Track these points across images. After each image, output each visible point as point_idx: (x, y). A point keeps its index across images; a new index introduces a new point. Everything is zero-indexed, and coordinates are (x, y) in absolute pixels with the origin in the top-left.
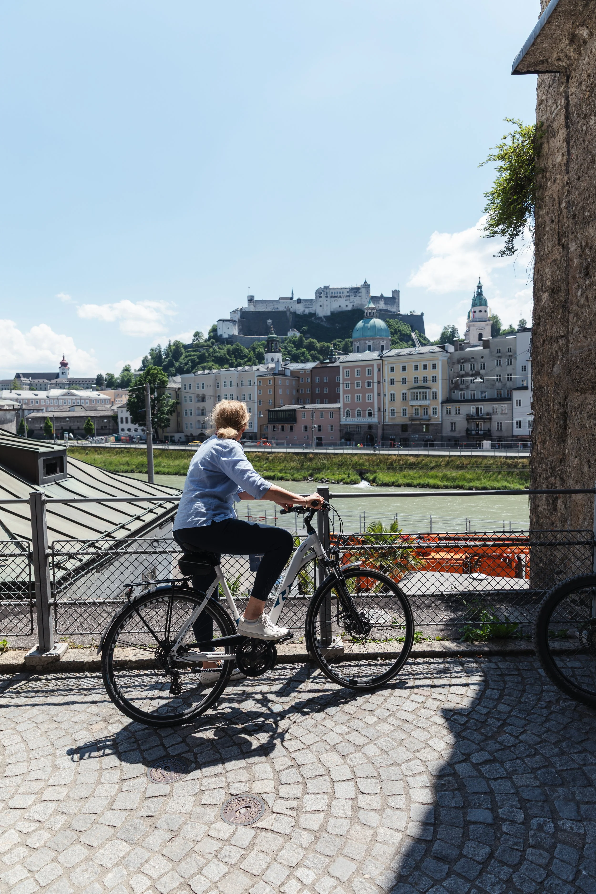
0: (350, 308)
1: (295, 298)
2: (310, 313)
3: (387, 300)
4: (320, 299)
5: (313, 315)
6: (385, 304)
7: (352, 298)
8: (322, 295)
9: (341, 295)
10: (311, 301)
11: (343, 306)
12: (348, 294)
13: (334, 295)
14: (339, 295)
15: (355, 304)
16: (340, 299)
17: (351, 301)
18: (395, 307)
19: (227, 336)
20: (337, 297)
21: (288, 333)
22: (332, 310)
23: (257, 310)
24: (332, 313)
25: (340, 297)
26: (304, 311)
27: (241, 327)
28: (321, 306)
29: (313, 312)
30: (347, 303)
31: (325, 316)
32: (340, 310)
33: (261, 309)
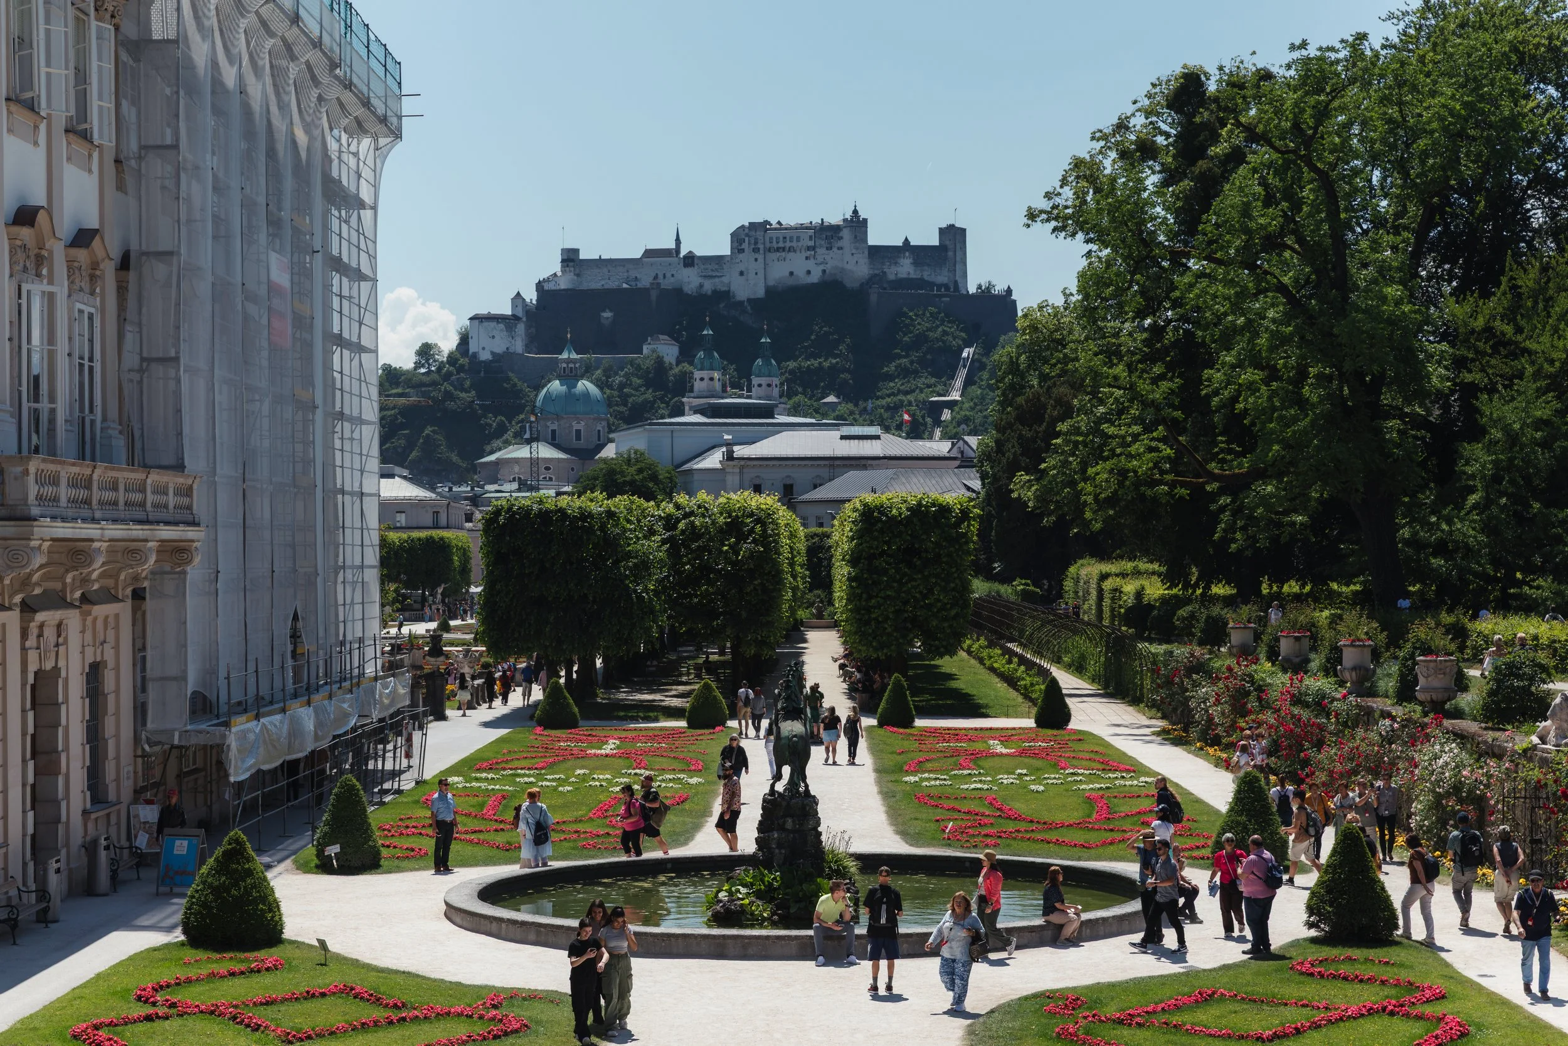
0: (815, 277)
1: (683, 253)
2: (715, 292)
3: (920, 254)
4: (741, 256)
5: (723, 295)
6: (916, 263)
7: (821, 251)
8: (745, 246)
9: (794, 244)
10: (719, 259)
11: (800, 272)
12: (811, 243)
13: (775, 245)
14: (788, 244)
15: (828, 267)
16: (791, 255)
17: (820, 259)
18: (945, 272)
19: (490, 357)
20: (784, 249)
21: (645, 347)
22: (771, 283)
23: (585, 286)
24: (770, 291)
25: (791, 249)
26: (701, 286)
27: (533, 330)
28: (742, 273)
29: (724, 289)
30: (810, 266)
31: (749, 300)
32: (791, 282)
33: (594, 282)
